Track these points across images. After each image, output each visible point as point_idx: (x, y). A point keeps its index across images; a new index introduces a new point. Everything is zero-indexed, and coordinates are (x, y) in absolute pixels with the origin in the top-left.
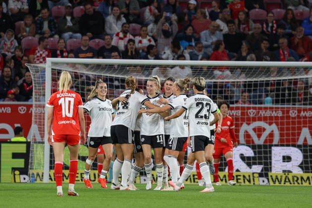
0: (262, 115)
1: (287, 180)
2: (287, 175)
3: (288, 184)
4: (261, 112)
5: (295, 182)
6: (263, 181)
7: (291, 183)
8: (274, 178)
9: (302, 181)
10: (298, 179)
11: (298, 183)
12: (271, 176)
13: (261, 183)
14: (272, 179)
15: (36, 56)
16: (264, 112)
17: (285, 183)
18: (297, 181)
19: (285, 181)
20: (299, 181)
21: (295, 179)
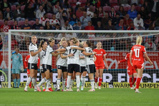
0: (110, 55)
1: (122, 86)
2: (122, 83)
3: (122, 87)
4: (109, 54)
5: (126, 87)
6: (111, 86)
7: (124, 87)
8: (116, 85)
9: (129, 86)
10: (127, 85)
11: (127, 87)
12: (115, 84)
13: (110, 87)
14: (115, 85)
15: (3, 29)
16: (111, 54)
17: (121, 87)
18: (126, 86)
19: (121, 86)
20: (128, 86)
21: (126, 85)
